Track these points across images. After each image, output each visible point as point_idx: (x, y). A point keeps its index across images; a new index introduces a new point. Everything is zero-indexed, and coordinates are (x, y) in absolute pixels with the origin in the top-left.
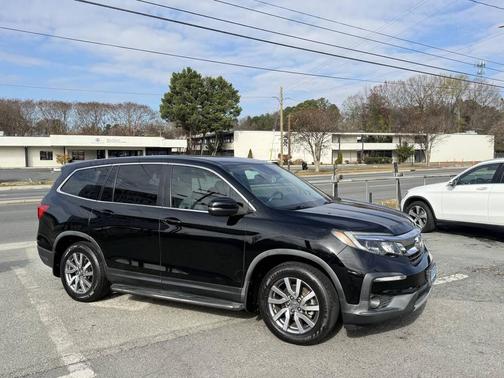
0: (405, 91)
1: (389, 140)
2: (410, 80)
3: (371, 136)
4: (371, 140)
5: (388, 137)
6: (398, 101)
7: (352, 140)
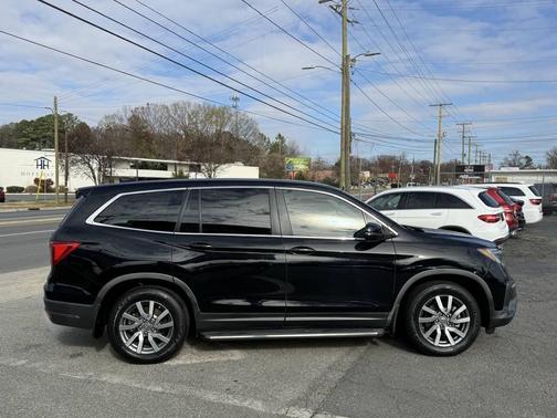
0: (170, 116)
1: (164, 167)
2: (175, 105)
3: (144, 162)
4: (145, 166)
5: (162, 164)
6: (161, 126)
7: (125, 165)
